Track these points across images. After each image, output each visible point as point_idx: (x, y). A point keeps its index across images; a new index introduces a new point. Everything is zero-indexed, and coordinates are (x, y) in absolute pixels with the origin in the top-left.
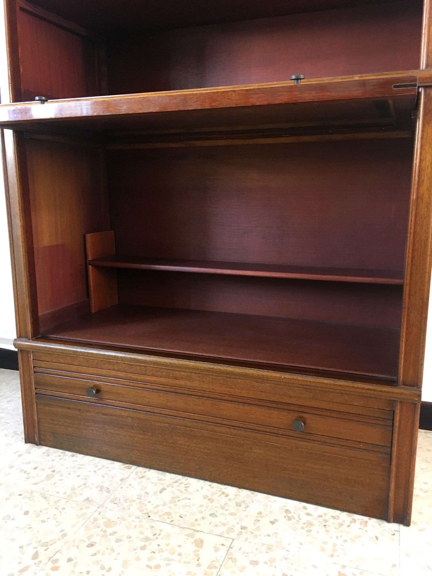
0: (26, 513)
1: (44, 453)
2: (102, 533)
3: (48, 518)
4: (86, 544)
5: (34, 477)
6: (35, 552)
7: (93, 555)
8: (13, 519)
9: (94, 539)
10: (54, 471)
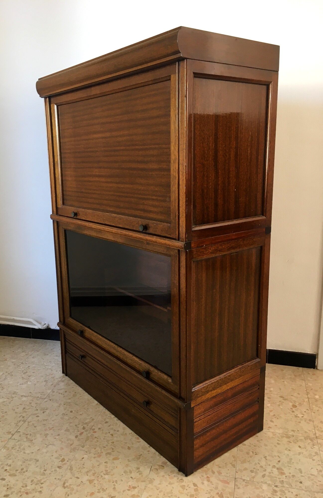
0: (71, 412)
1: (66, 384)
2: (109, 418)
3: (83, 413)
4: (104, 422)
5: (67, 396)
6: (83, 427)
7: (109, 426)
8: (66, 415)
9: (107, 420)
10: (75, 393)
